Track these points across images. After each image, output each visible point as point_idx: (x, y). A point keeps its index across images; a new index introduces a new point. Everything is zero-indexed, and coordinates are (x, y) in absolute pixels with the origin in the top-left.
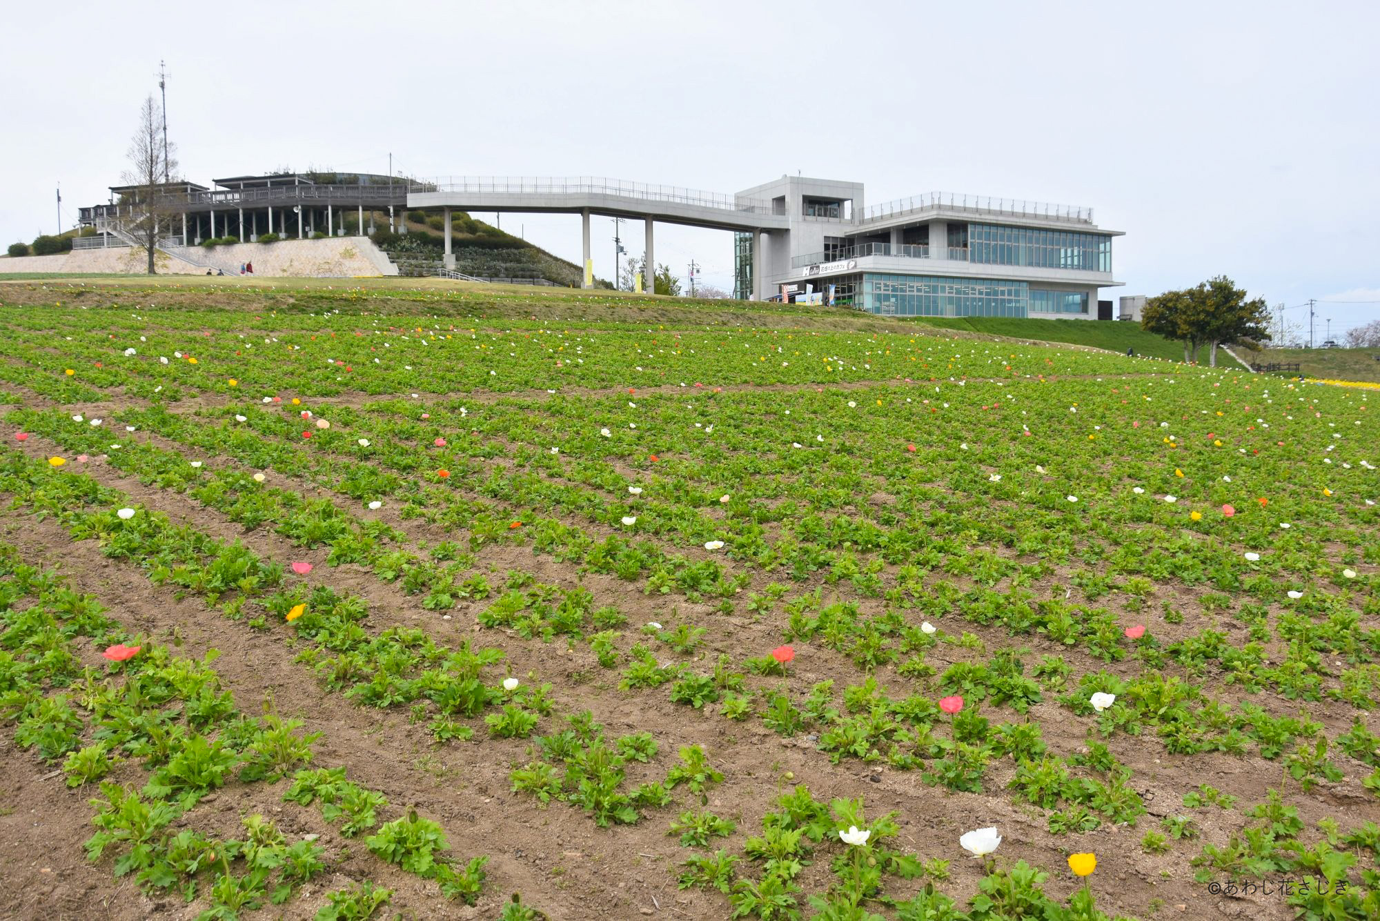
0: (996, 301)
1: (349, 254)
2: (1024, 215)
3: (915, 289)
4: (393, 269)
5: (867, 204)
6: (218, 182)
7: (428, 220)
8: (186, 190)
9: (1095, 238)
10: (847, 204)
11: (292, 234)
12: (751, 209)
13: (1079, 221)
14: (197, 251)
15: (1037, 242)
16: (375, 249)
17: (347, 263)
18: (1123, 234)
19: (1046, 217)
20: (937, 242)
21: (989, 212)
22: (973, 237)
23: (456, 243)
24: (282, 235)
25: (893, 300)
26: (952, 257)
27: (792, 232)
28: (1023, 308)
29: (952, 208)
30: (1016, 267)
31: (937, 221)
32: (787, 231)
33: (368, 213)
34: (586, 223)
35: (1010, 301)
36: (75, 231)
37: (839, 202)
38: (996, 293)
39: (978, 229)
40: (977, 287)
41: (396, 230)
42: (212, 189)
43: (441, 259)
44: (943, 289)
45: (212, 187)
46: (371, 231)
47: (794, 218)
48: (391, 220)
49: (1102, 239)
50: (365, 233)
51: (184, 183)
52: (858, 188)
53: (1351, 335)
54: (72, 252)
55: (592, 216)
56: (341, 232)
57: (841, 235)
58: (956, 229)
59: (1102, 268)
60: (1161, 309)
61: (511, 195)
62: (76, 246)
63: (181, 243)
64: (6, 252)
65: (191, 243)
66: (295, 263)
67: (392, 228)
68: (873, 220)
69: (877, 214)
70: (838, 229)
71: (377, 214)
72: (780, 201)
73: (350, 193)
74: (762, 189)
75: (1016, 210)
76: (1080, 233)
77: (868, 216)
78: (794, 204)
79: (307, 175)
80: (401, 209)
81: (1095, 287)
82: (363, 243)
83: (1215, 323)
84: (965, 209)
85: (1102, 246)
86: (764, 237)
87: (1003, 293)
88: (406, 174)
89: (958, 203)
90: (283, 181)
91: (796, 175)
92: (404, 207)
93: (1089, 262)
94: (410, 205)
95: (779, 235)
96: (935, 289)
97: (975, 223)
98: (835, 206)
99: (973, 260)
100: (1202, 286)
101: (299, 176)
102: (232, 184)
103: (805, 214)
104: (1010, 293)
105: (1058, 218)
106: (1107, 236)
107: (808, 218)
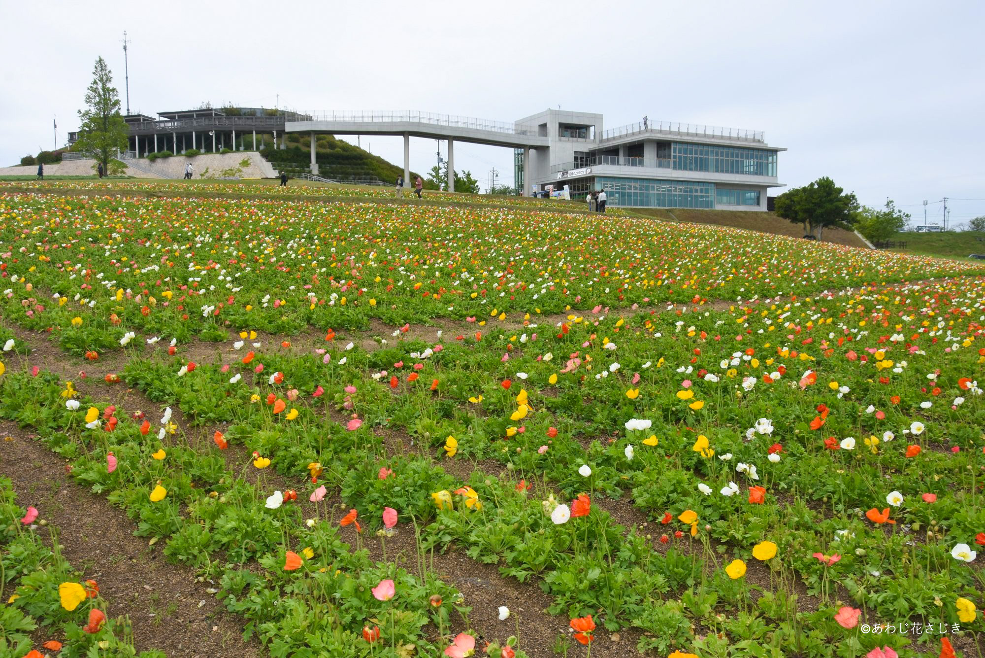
0: (691, 196)
1: (245, 163)
2: (713, 136)
3: (632, 188)
4: (275, 174)
5: (605, 128)
6: (161, 114)
7: (302, 140)
8: (139, 120)
9: (765, 153)
10: (592, 129)
11: (209, 150)
12: (524, 133)
13: (754, 140)
14: (144, 162)
15: (722, 156)
16: (264, 160)
17: (244, 169)
18: (785, 150)
19: (730, 138)
20: (650, 155)
21: (688, 134)
22: (675, 152)
23: (319, 156)
24: (203, 151)
25: (617, 195)
26: (660, 165)
27: (551, 148)
28: (711, 202)
29: (661, 131)
30: (706, 173)
31: (650, 141)
32: (548, 147)
33: (260, 136)
34: (407, 142)
35: (702, 197)
36: (66, 148)
37: (587, 127)
38: (691, 191)
39: (678, 146)
40: (679, 187)
41: (278, 147)
42: (157, 120)
43: (309, 167)
44: (653, 188)
45: (158, 118)
46: (262, 147)
47: (552, 139)
48: (275, 141)
49: (769, 153)
50: (258, 149)
51: (139, 115)
52: (599, 118)
53: (973, 223)
54: (62, 163)
55: (410, 137)
56: (242, 148)
57: (586, 150)
58: (663, 146)
59: (770, 174)
60: (787, 202)
61: (355, 123)
62: (66, 158)
63: (135, 156)
64: (20, 163)
65: (141, 156)
66: (210, 170)
67: (275, 146)
68: (608, 140)
69: (611, 136)
70: (584, 146)
71: (266, 136)
72: (544, 126)
73: (248, 122)
74: (532, 118)
75: (707, 133)
76: (753, 149)
77: (605, 137)
78: (553, 129)
79: (222, 109)
80: (281, 133)
81: (765, 187)
82: (255, 156)
83: (819, 211)
84: (670, 132)
85: (770, 158)
86: (532, 152)
87: (696, 191)
88: (290, 109)
89: (665, 128)
90: (205, 114)
91: (557, 109)
92: (284, 131)
93: (761, 170)
94: (287, 130)
95: (543, 150)
96: (647, 188)
97: (676, 142)
98: (584, 130)
99: (675, 168)
100: (812, 185)
101: (215, 110)
102: (171, 116)
103: (561, 135)
104: (701, 191)
105: (738, 139)
106: (774, 151)
107: (563, 138)
